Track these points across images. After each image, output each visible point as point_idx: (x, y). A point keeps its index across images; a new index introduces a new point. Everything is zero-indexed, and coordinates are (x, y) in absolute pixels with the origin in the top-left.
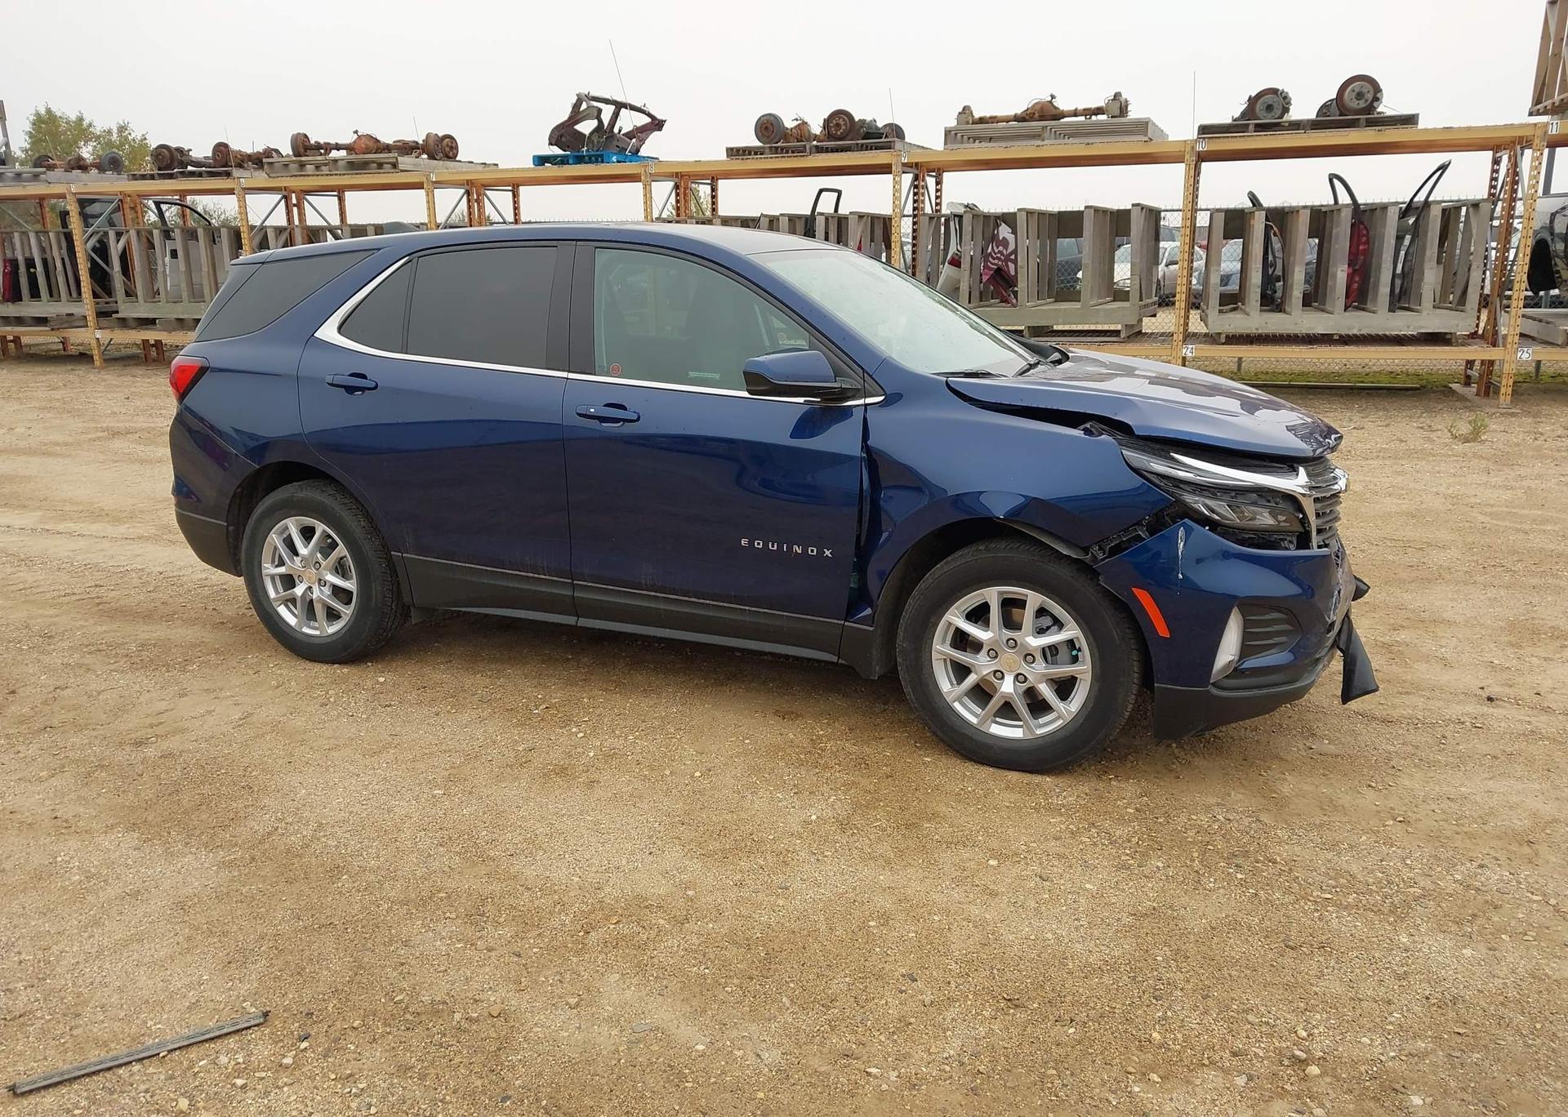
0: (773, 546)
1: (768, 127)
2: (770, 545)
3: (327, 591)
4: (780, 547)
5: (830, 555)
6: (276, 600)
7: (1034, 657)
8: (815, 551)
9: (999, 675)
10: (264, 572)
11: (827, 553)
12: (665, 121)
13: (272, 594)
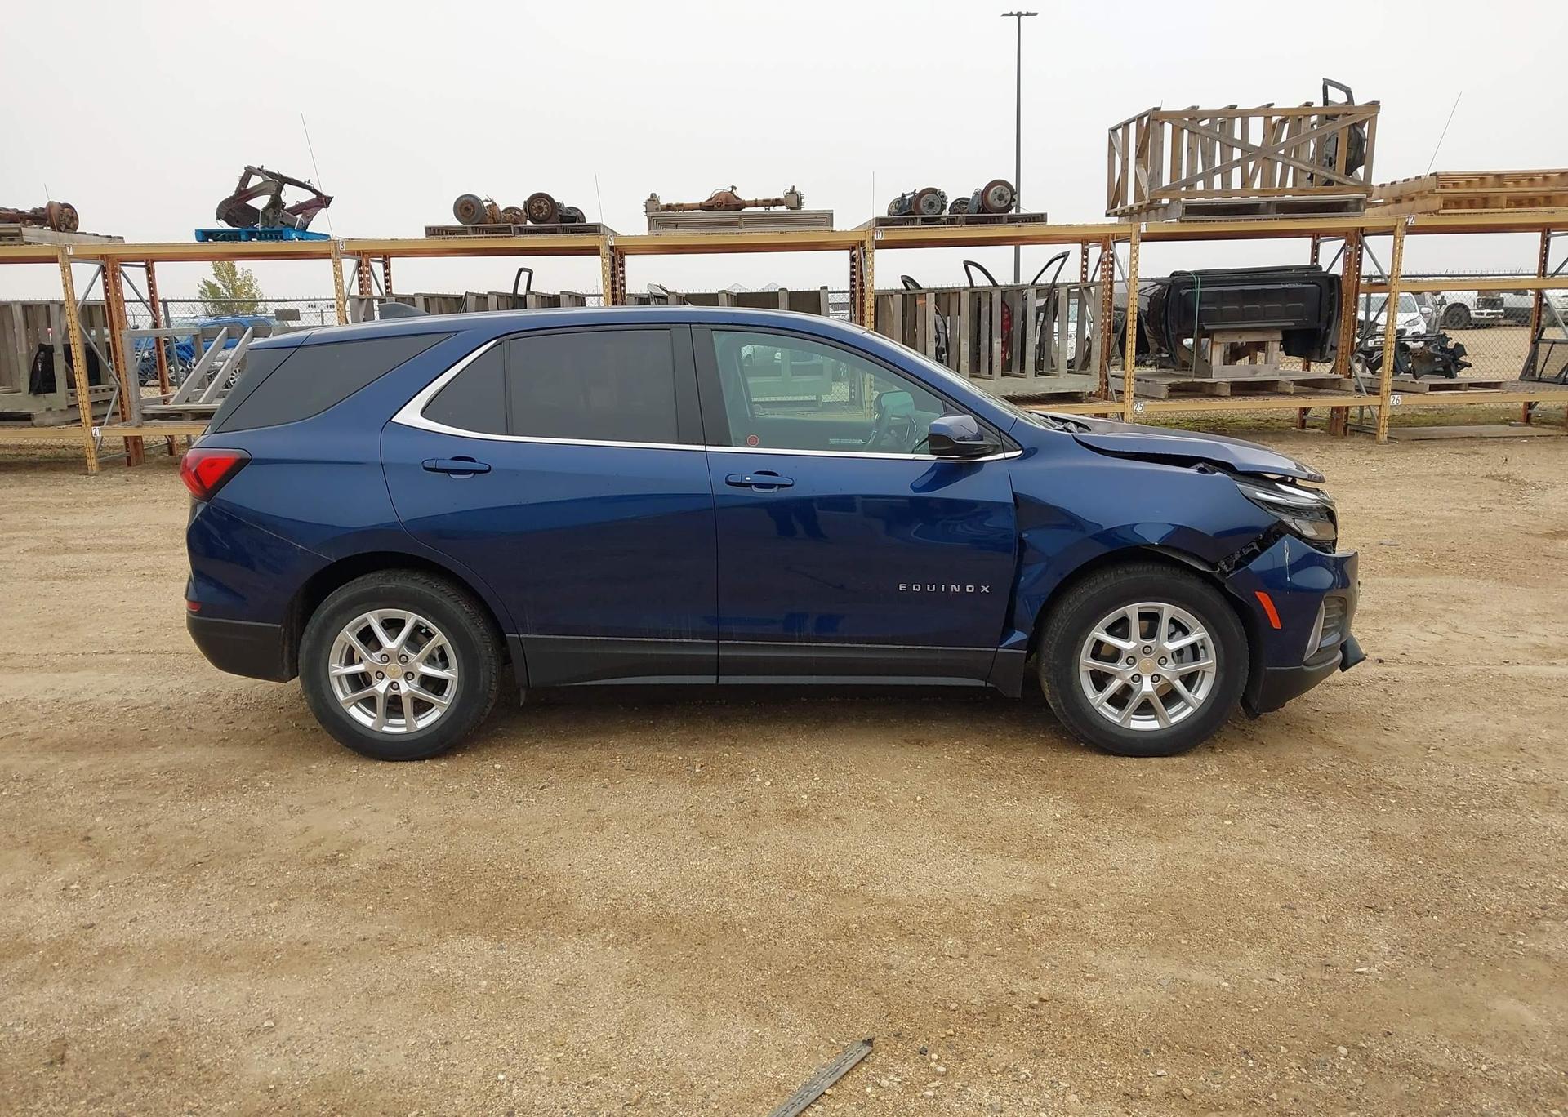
0: (931, 588)
1: (467, 207)
2: (928, 588)
3: (415, 683)
4: (938, 588)
5: (987, 591)
6: (346, 702)
7: (1165, 658)
8: (973, 589)
9: (1138, 678)
10: (332, 673)
11: (985, 589)
12: (332, 198)
13: (341, 696)
